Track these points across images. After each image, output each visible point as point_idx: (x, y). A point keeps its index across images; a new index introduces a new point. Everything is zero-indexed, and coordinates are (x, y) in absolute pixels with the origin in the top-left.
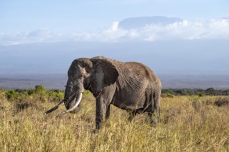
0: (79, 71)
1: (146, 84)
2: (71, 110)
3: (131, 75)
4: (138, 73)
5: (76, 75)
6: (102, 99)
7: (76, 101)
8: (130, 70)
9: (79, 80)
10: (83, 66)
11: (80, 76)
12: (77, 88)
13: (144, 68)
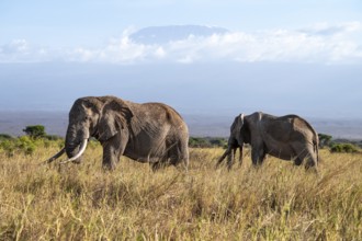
0: (84, 113)
1: (166, 129)
2: (74, 159)
3: (148, 120)
4: (156, 117)
5: (80, 117)
6: (112, 150)
7: (80, 148)
8: (147, 113)
9: (84, 124)
10: (88, 107)
11: (85, 119)
12: (81, 133)
13: (166, 109)
